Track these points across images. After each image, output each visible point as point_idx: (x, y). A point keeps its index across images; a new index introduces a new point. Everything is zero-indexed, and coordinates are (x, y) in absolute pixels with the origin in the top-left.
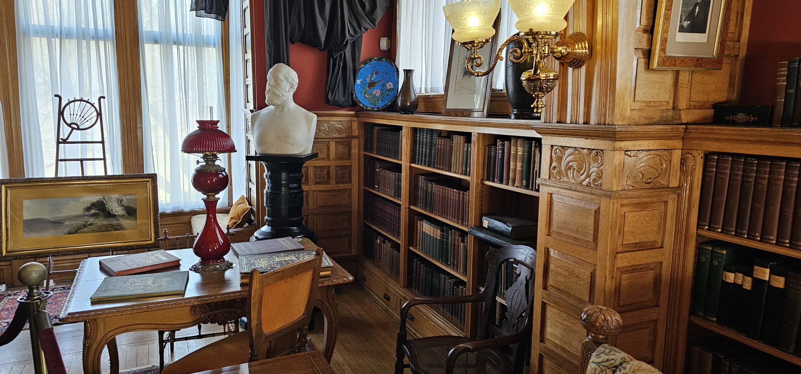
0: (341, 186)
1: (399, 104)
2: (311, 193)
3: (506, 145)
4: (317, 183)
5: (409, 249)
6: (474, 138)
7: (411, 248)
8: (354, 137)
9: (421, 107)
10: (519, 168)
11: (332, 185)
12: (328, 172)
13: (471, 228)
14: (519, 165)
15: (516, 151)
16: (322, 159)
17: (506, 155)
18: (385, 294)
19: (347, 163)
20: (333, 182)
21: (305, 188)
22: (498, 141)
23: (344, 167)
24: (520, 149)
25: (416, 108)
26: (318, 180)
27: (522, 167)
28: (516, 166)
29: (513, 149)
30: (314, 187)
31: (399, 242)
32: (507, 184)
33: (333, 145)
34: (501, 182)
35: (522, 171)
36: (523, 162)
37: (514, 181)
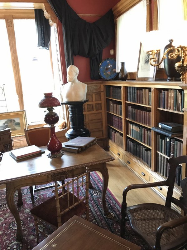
0: (98, 112)
1: (120, 77)
2: (87, 115)
3: (166, 93)
4: (88, 111)
5: (127, 136)
6: (152, 90)
7: (127, 135)
8: (102, 91)
9: (129, 78)
10: (172, 102)
11: (95, 111)
12: (93, 106)
13: (153, 127)
14: (172, 100)
15: (171, 95)
16: (90, 101)
17: (166, 97)
18: (118, 153)
19: (100, 102)
20: (95, 110)
21: (84, 113)
22: (162, 90)
23: (99, 104)
24: (172, 94)
25: (127, 78)
26: (89, 110)
27: (174, 101)
28: (171, 101)
29: (169, 94)
30: (88, 113)
31: (122, 133)
32: (167, 109)
33: (94, 95)
34: (164, 108)
35: (174, 103)
36: (174, 99)
37: (170, 107)
